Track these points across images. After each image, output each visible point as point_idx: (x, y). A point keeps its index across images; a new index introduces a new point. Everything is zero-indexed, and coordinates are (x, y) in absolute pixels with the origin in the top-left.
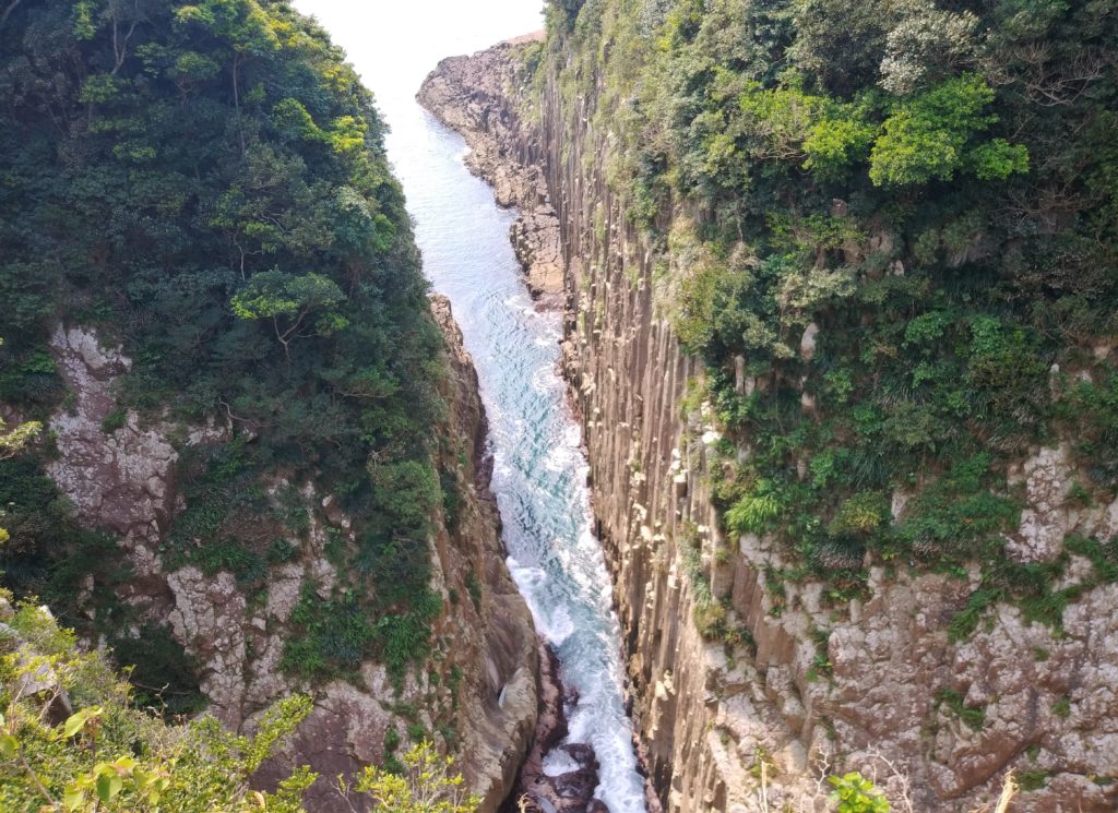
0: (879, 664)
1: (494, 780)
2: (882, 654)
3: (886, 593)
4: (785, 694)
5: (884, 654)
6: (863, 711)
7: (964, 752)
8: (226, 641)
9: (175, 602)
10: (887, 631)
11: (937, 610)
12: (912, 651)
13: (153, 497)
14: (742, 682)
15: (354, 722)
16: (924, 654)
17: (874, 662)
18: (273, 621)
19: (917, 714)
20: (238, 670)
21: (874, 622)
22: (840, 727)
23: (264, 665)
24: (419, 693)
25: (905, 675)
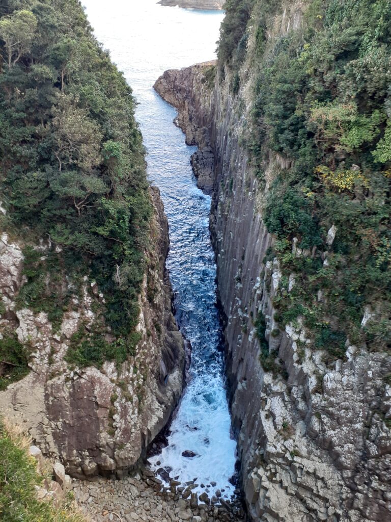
0: (347, 392)
1: (159, 418)
2: (349, 387)
3: (354, 359)
4: (299, 399)
5: (350, 387)
6: (336, 412)
7: (383, 438)
8: (42, 344)
9: (19, 324)
10: (353, 377)
11: (378, 370)
12: (363, 387)
13: (12, 275)
14: (280, 391)
15: (97, 387)
16: (369, 390)
17: (344, 390)
18: (64, 337)
19: (362, 417)
20: (46, 358)
21: (346, 372)
22: (324, 418)
23: (58, 356)
24: (128, 376)
25: (358, 398)
